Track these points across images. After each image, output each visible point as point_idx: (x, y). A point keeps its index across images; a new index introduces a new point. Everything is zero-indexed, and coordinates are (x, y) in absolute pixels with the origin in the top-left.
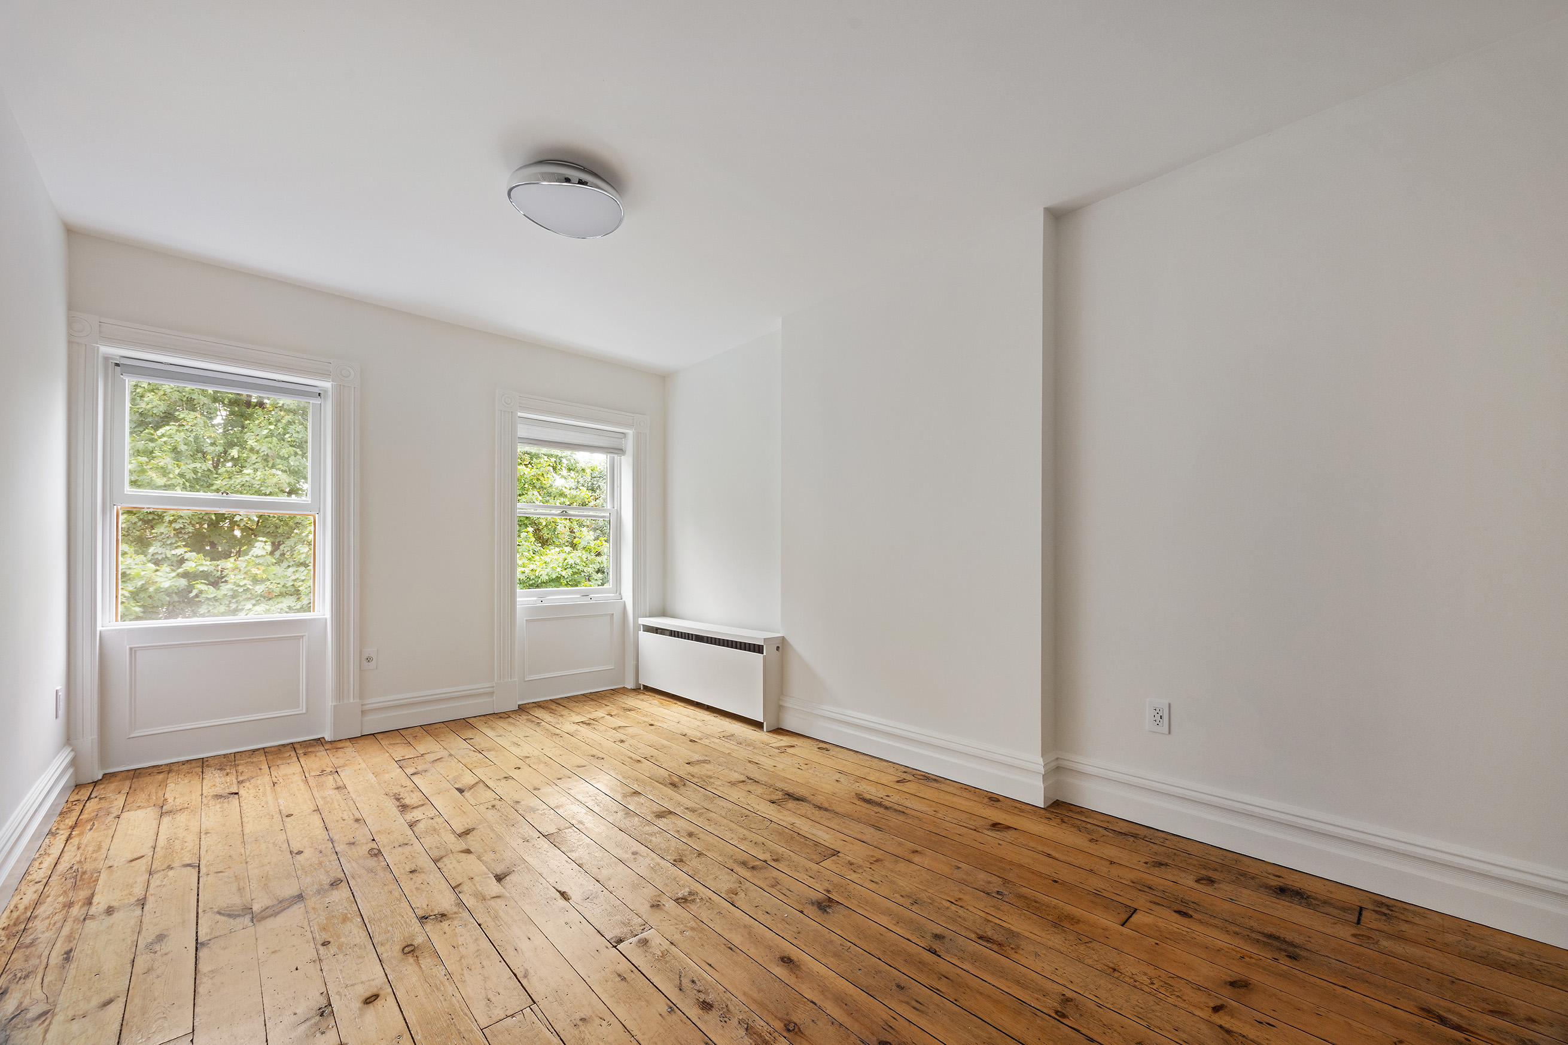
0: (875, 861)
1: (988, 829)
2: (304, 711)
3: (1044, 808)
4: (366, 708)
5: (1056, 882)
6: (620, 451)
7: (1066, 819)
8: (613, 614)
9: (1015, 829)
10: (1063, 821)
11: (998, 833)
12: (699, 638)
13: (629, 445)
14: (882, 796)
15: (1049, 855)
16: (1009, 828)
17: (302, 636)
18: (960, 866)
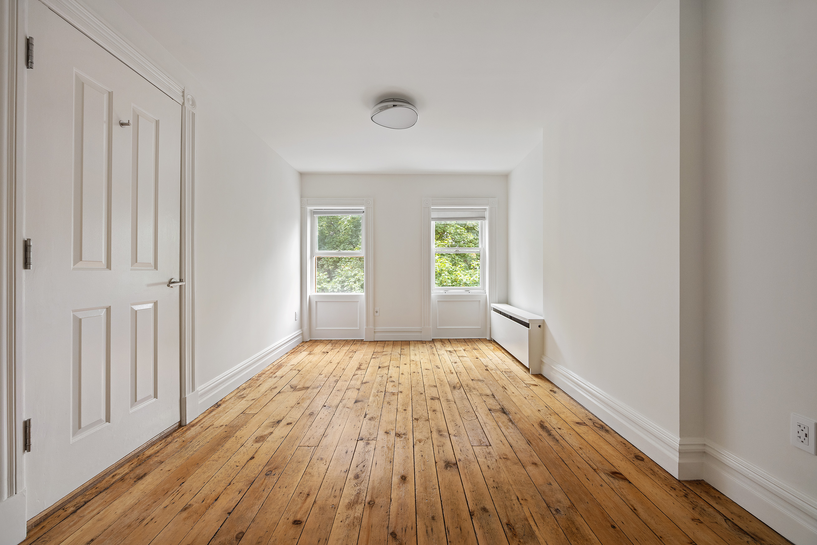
0: (503, 458)
1: (605, 473)
2: (359, 329)
3: (679, 481)
4: (376, 330)
5: (614, 527)
6: (483, 218)
7: (691, 495)
8: (480, 301)
9: (630, 482)
10: (686, 496)
11: (610, 478)
12: (511, 318)
13: (487, 214)
14: (556, 427)
15: (634, 510)
16: (625, 479)
17: (358, 301)
18: (552, 484)
